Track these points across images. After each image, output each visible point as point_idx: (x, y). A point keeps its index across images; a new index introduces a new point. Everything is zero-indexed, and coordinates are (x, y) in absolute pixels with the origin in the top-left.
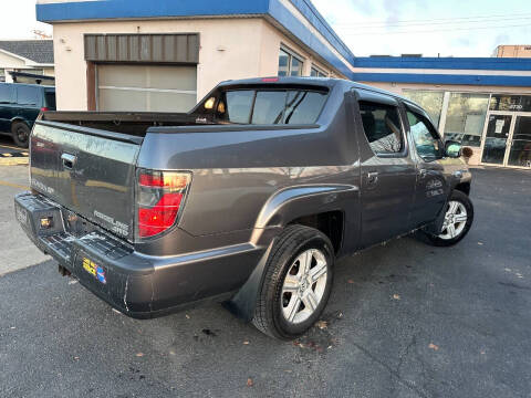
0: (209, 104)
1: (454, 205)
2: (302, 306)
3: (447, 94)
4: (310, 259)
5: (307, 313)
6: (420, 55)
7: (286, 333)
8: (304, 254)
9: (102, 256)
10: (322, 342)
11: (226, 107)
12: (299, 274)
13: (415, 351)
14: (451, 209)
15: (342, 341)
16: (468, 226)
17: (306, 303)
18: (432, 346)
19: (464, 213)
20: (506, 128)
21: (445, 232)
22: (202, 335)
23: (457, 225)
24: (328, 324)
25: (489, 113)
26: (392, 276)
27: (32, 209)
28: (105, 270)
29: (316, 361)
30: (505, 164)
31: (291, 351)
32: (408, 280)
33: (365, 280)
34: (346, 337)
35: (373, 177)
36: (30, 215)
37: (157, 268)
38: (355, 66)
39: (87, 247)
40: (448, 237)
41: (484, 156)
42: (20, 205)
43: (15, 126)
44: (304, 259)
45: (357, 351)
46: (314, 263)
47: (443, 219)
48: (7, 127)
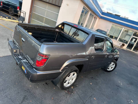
0: (60, 26)
1: (112, 63)
2: (69, 83)
3: (123, 28)
4: (73, 74)
5: (69, 85)
6: (120, 16)
7: (63, 89)
8: (72, 73)
9: (26, 67)
10: (71, 92)
11: (64, 28)
12: (69, 77)
13: (91, 99)
14: (111, 64)
15: (75, 93)
16: (114, 69)
17: (70, 83)
18: (95, 98)
19: (114, 66)
20: (135, 41)
21: (109, 69)
22: (45, 84)
23: (112, 68)
24: (73, 87)
25: (132, 36)
26: (92, 78)
27: (12, 47)
28: (26, 71)
29: (68, 96)
30: (132, 50)
31: (64, 93)
32: (96, 79)
33: (86, 77)
34: (77, 92)
35: (93, 57)
36: (12, 49)
37: (38, 74)
38: (102, 14)
39: (23, 64)
40: (109, 70)
41: (127, 47)
42: (9, 44)
43: (10, 9)
44: (72, 74)
45: (78, 96)
46: (74, 74)
47: (109, 66)
48: (8, 9)
